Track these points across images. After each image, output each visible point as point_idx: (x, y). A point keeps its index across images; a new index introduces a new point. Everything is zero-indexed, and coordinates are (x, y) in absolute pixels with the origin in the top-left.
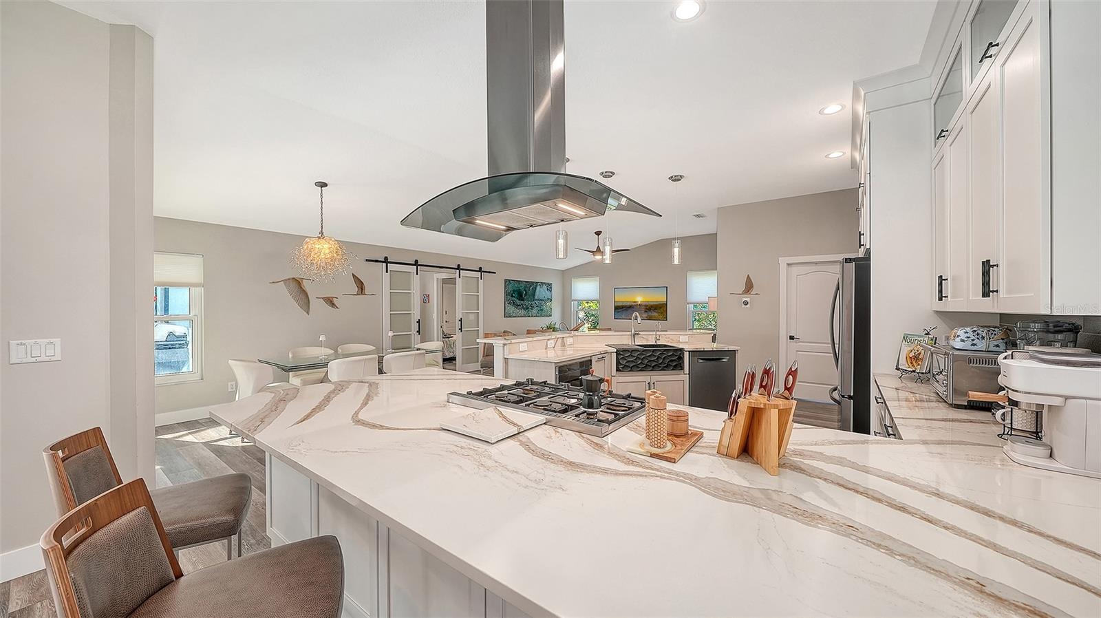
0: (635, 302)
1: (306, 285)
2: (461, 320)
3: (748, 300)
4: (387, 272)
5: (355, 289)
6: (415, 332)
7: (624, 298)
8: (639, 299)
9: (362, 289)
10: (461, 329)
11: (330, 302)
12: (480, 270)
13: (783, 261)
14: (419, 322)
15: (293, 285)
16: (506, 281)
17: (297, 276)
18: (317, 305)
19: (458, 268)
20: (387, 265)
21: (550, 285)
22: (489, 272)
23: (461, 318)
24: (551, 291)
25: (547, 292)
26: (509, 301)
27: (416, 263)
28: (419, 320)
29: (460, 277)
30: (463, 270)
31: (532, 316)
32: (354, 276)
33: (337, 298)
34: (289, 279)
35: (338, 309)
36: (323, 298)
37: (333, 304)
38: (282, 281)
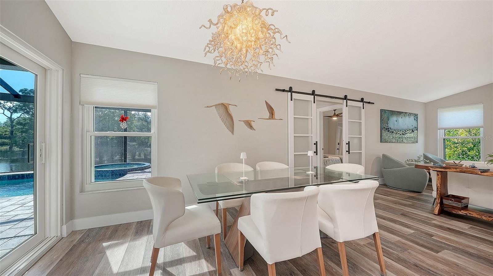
1: (231, 109)
2: (348, 144)
4: (292, 100)
5: (267, 115)
6: (313, 153)
9: (273, 114)
10: (348, 151)
11: (249, 124)
12: (362, 100)
14: (316, 144)
15: (222, 110)
16: (382, 111)
17: (225, 102)
18: (239, 126)
19: (345, 98)
20: (291, 95)
21: (416, 116)
22: (369, 103)
23: (349, 142)
24: (417, 121)
25: (415, 122)
26: (385, 128)
27: (313, 93)
28: (317, 142)
29: (347, 106)
30: (349, 100)
31: (402, 142)
32: (266, 102)
33: (254, 121)
34: (219, 104)
35: (254, 130)
36: (244, 121)
37: (251, 126)
38: (213, 106)
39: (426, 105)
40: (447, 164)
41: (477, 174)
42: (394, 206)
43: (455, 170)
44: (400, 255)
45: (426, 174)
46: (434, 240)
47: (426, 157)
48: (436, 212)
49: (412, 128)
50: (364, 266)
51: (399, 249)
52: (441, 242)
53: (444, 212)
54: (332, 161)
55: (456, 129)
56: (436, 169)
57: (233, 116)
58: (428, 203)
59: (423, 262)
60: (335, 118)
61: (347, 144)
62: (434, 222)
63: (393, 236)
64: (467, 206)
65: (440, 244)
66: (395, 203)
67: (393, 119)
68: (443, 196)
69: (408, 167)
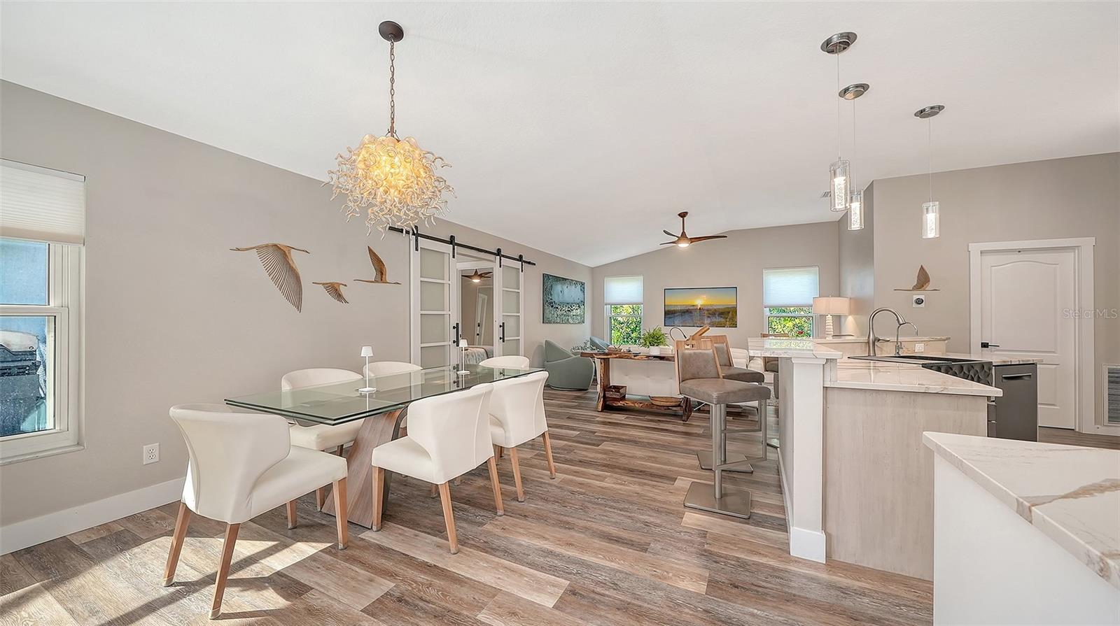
0: (693, 306)
1: (297, 259)
2: (503, 326)
3: (922, 297)
4: (417, 250)
5: (372, 273)
6: (451, 343)
7: (678, 301)
8: (700, 301)
9: (382, 274)
10: (503, 338)
11: (335, 290)
12: (520, 258)
13: (975, 248)
14: (456, 327)
15: (274, 258)
16: (544, 276)
17: (281, 242)
18: (314, 294)
19: (499, 253)
20: (417, 241)
21: (583, 284)
22: (529, 263)
23: (503, 323)
24: (584, 292)
25: (581, 293)
26: (548, 302)
27: (452, 241)
28: (457, 324)
29: (500, 266)
30: (504, 256)
31: (567, 322)
32: (370, 250)
33: (346, 285)
34: (267, 246)
35: (346, 302)
36: (323, 284)
37: (340, 295)
38: (254, 248)
39: (593, 271)
40: (609, 349)
41: (631, 358)
42: (559, 410)
43: (615, 356)
44: (567, 457)
45: (592, 365)
46: (597, 436)
47: (593, 343)
48: (600, 409)
49: (578, 301)
50: (533, 476)
51: (566, 452)
52: (602, 436)
53: (607, 408)
54: (473, 356)
55: (622, 305)
56: (599, 357)
57: (300, 274)
58: (593, 401)
59: (586, 457)
60: (476, 281)
61: (500, 326)
62: (597, 419)
63: (560, 441)
64: (625, 396)
65: (601, 438)
66: (560, 406)
67: (558, 288)
68: (607, 388)
69: (574, 356)
